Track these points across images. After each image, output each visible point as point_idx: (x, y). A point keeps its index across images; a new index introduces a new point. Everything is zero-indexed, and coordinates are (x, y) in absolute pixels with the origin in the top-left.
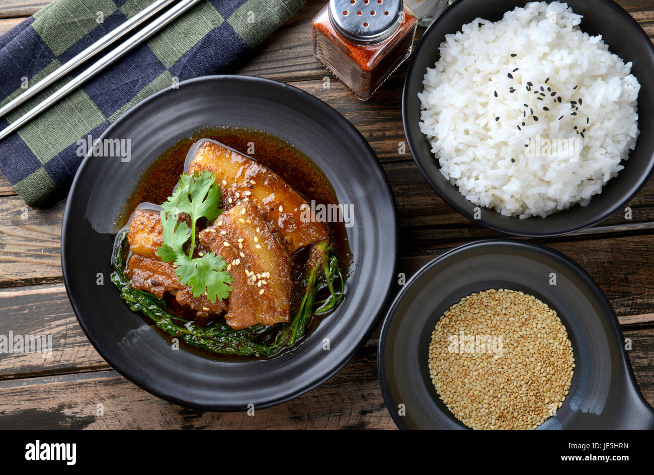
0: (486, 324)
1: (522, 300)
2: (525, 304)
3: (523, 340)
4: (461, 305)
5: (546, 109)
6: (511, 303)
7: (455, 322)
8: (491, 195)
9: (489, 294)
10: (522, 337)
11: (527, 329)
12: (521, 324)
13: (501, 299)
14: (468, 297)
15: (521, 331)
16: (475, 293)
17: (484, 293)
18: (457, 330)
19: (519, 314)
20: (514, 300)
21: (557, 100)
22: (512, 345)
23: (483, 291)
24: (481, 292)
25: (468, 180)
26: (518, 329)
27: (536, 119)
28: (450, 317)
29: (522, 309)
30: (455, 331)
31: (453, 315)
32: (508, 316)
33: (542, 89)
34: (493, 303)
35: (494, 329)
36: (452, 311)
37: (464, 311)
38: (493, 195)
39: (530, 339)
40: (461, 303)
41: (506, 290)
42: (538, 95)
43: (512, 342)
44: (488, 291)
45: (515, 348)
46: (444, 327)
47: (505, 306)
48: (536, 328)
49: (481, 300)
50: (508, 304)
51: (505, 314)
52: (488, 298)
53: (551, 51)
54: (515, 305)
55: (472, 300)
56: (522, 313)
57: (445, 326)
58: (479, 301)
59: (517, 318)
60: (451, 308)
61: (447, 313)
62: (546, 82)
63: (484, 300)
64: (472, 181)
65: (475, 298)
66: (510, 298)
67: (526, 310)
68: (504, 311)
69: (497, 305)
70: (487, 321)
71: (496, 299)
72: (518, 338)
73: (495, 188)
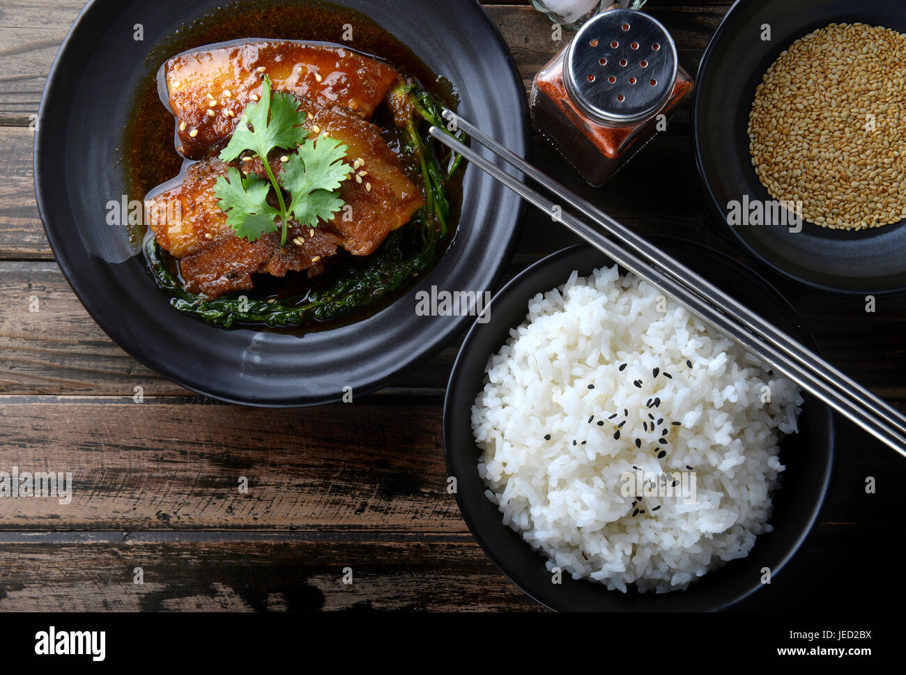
0: (797, 119)
1: (792, 58)
2: (799, 57)
3: (844, 84)
4: (754, 138)
5: (638, 442)
6: (789, 73)
7: (772, 157)
8: (494, 437)
9: (761, 95)
10: (839, 83)
11: (834, 71)
12: (823, 75)
13: (776, 82)
14: (750, 124)
15: (832, 80)
16: (749, 113)
17: (756, 100)
18: (784, 161)
19: (808, 71)
20: (787, 68)
21: (659, 452)
22: (842, 101)
23: (753, 101)
24: (753, 104)
25: (496, 396)
26: (827, 82)
27: (617, 436)
28: (761, 159)
29: (804, 64)
30: (783, 164)
31: (762, 155)
32: (804, 86)
33: (660, 421)
34: (775, 96)
35: (810, 113)
36: (756, 153)
37: (764, 139)
38: (494, 440)
39: (847, 75)
40: (752, 136)
41: (770, 70)
42: (649, 421)
43: (839, 99)
44: (757, 94)
45: (848, 100)
46: (771, 175)
47: (788, 84)
48: (838, 59)
49: (763, 110)
50: (788, 77)
51: (799, 88)
52: (766, 98)
53: (719, 409)
54: (794, 69)
55: (757, 120)
56: (809, 66)
57: (770, 173)
58: (763, 112)
59: (812, 76)
60: (751, 152)
61: (754, 161)
62: (674, 423)
63: (765, 105)
64: (498, 401)
65: (755, 115)
66: (781, 71)
67: (809, 58)
68: (794, 88)
69: (780, 93)
70: (794, 116)
71: (772, 88)
72: (838, 89)
73: (503, 435)
